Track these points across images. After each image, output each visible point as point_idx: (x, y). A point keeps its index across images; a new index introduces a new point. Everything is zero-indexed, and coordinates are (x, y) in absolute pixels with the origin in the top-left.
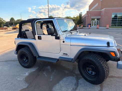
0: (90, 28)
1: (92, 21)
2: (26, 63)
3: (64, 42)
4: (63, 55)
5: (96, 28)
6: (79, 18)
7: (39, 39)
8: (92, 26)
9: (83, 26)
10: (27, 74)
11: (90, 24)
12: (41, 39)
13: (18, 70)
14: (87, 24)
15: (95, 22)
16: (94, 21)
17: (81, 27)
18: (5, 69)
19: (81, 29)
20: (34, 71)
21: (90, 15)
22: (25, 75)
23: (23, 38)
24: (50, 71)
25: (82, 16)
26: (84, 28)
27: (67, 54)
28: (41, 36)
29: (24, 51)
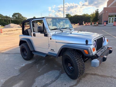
0: (105, 25)
1: (109, 18)
2: (26, 56)
3: (51, 39)
4: (51, 50)
5: (113, 25)
6: (95, 15)
7: (34, 36)
8: (108, 23)
9: (98, 24)
10: (24, 65)
11: (107, 21)
12: (35, 36)
13: (19, 61)
14: (103, 21)
15: (113, 19)
16: (111, 18)
17: (96, 24)
18: (11, 60)
19: (96, 26)
20: (31, 63)
21: (107, 11)
22: (22, 65)
23: (25, 35)
24: (43, 64)
25: (99, 12)
26: (99, 25)
27: (53, 50)
28: (35, 34)
29: (24, 46)
